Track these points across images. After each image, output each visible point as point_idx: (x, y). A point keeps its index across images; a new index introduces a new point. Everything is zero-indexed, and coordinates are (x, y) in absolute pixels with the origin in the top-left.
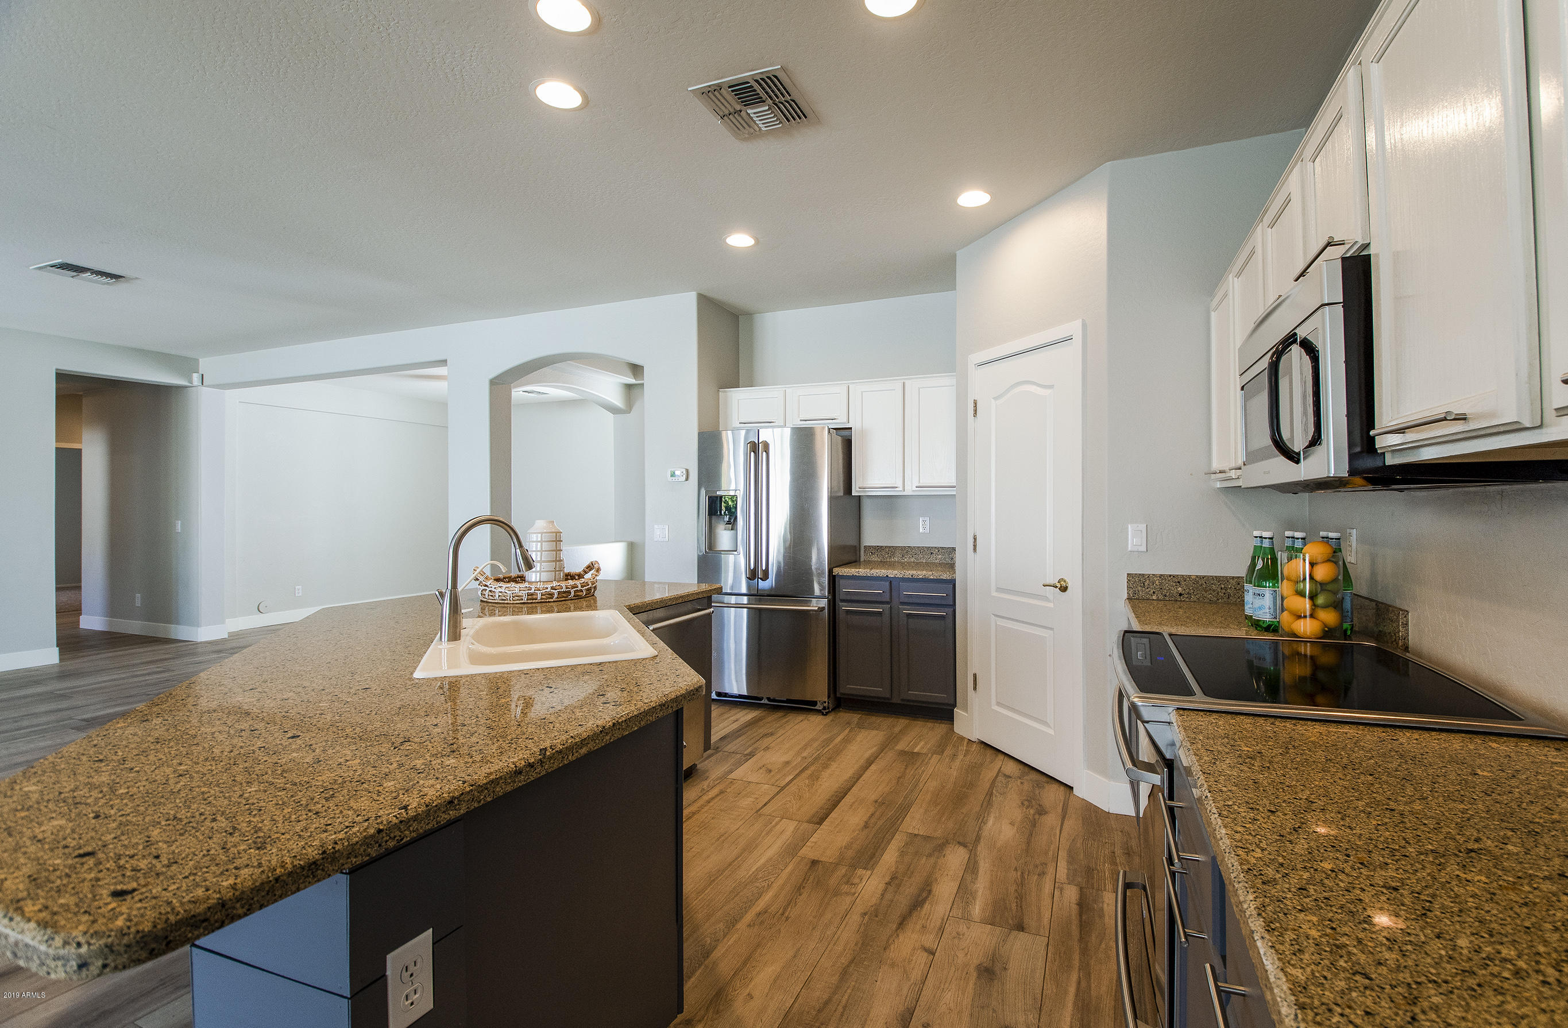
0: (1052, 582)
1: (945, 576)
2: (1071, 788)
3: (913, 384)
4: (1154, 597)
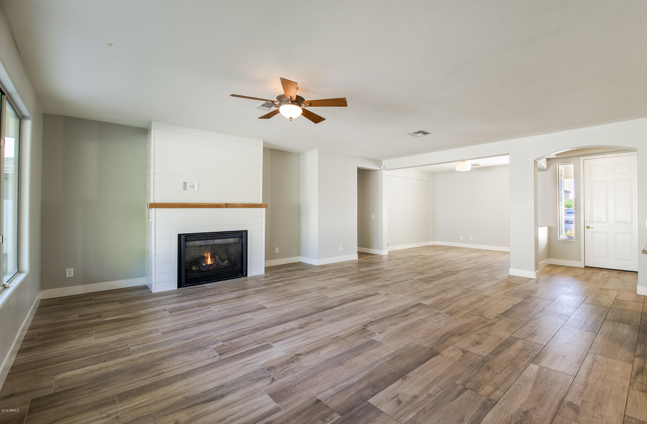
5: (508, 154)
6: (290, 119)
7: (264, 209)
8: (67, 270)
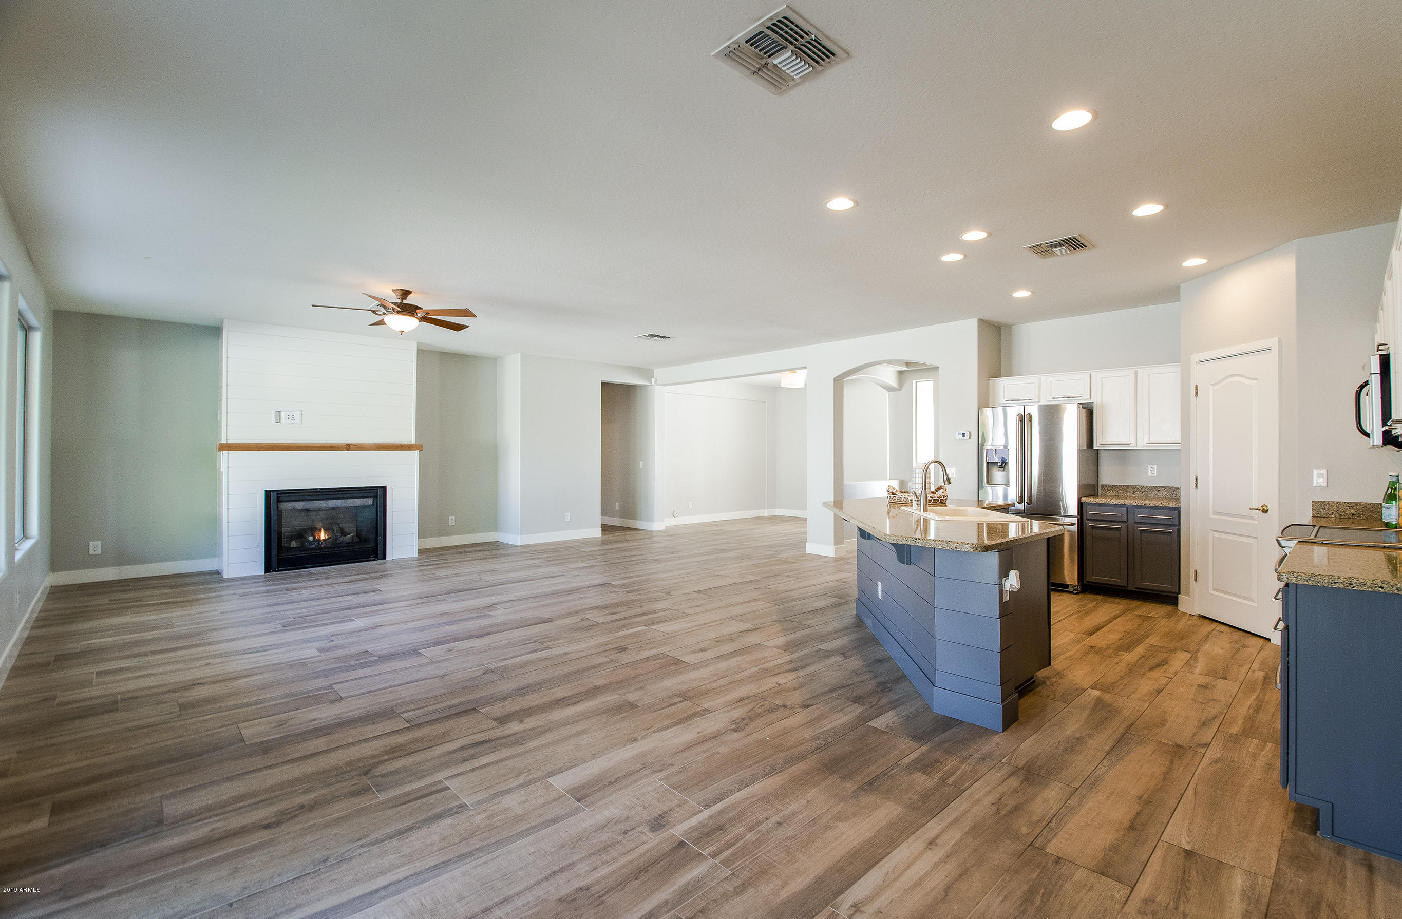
0: (1256, 507)
1: (1172, 505)
2: (1269, 640)
3: (1143, 372)
4: (1333, 516)
5: (805, 368)
6: (400, 333)
7: (417, 452)
8: (92, 543)
